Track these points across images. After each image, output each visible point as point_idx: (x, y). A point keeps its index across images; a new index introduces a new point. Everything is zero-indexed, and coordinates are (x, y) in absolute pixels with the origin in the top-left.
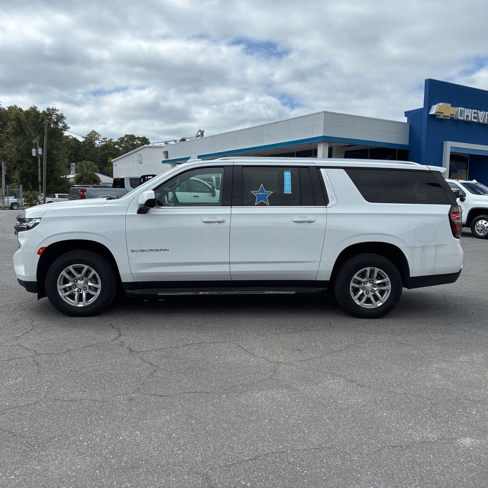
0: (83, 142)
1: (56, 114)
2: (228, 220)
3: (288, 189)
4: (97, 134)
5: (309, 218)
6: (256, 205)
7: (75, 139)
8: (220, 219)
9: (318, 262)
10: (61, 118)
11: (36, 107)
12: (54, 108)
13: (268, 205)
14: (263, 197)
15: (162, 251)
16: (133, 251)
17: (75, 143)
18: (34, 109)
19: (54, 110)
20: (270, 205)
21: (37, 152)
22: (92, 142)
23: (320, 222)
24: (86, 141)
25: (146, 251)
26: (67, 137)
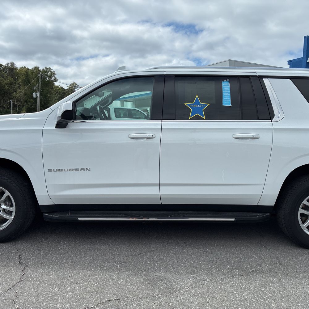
0: (67, 90)
1: (51, 72)
2: (158, 135)
3: (227, 101)
4: (76, 84)
5: (252, 134)
6: (191, 119)
7: (62, 88)
8: (149, 134)
9: (262, 184)
10: (53, 74)
11: (39, 67)
12: (50, 68)
13: (204, 119)
14: (199, 110)
15: (82, 171)
16: (50, 170)
17: (62, 90)
18: (37, 68)
19: (50, 69)
20: (206, 119)
21: (36, 95)
22: (73, 89)
23: (266, 138)
24: (69, 89)
25: (65, 171)
26: (58, 87)
